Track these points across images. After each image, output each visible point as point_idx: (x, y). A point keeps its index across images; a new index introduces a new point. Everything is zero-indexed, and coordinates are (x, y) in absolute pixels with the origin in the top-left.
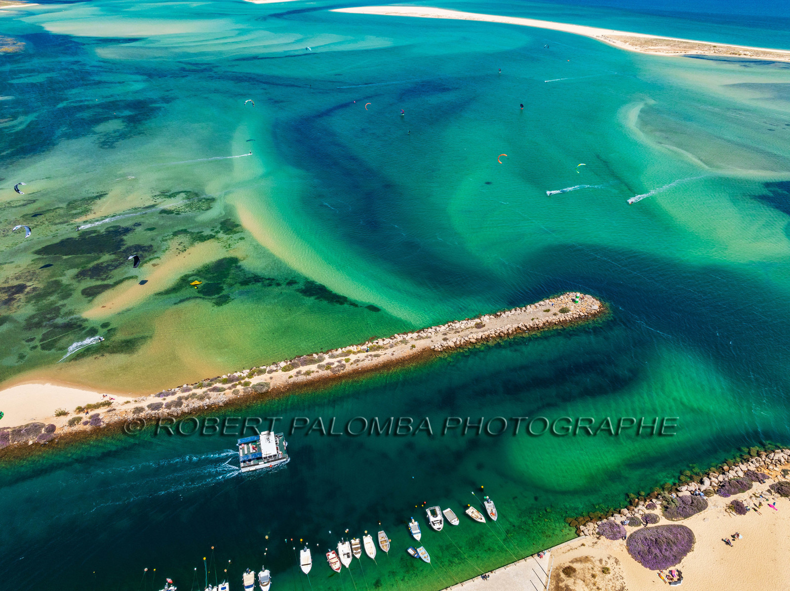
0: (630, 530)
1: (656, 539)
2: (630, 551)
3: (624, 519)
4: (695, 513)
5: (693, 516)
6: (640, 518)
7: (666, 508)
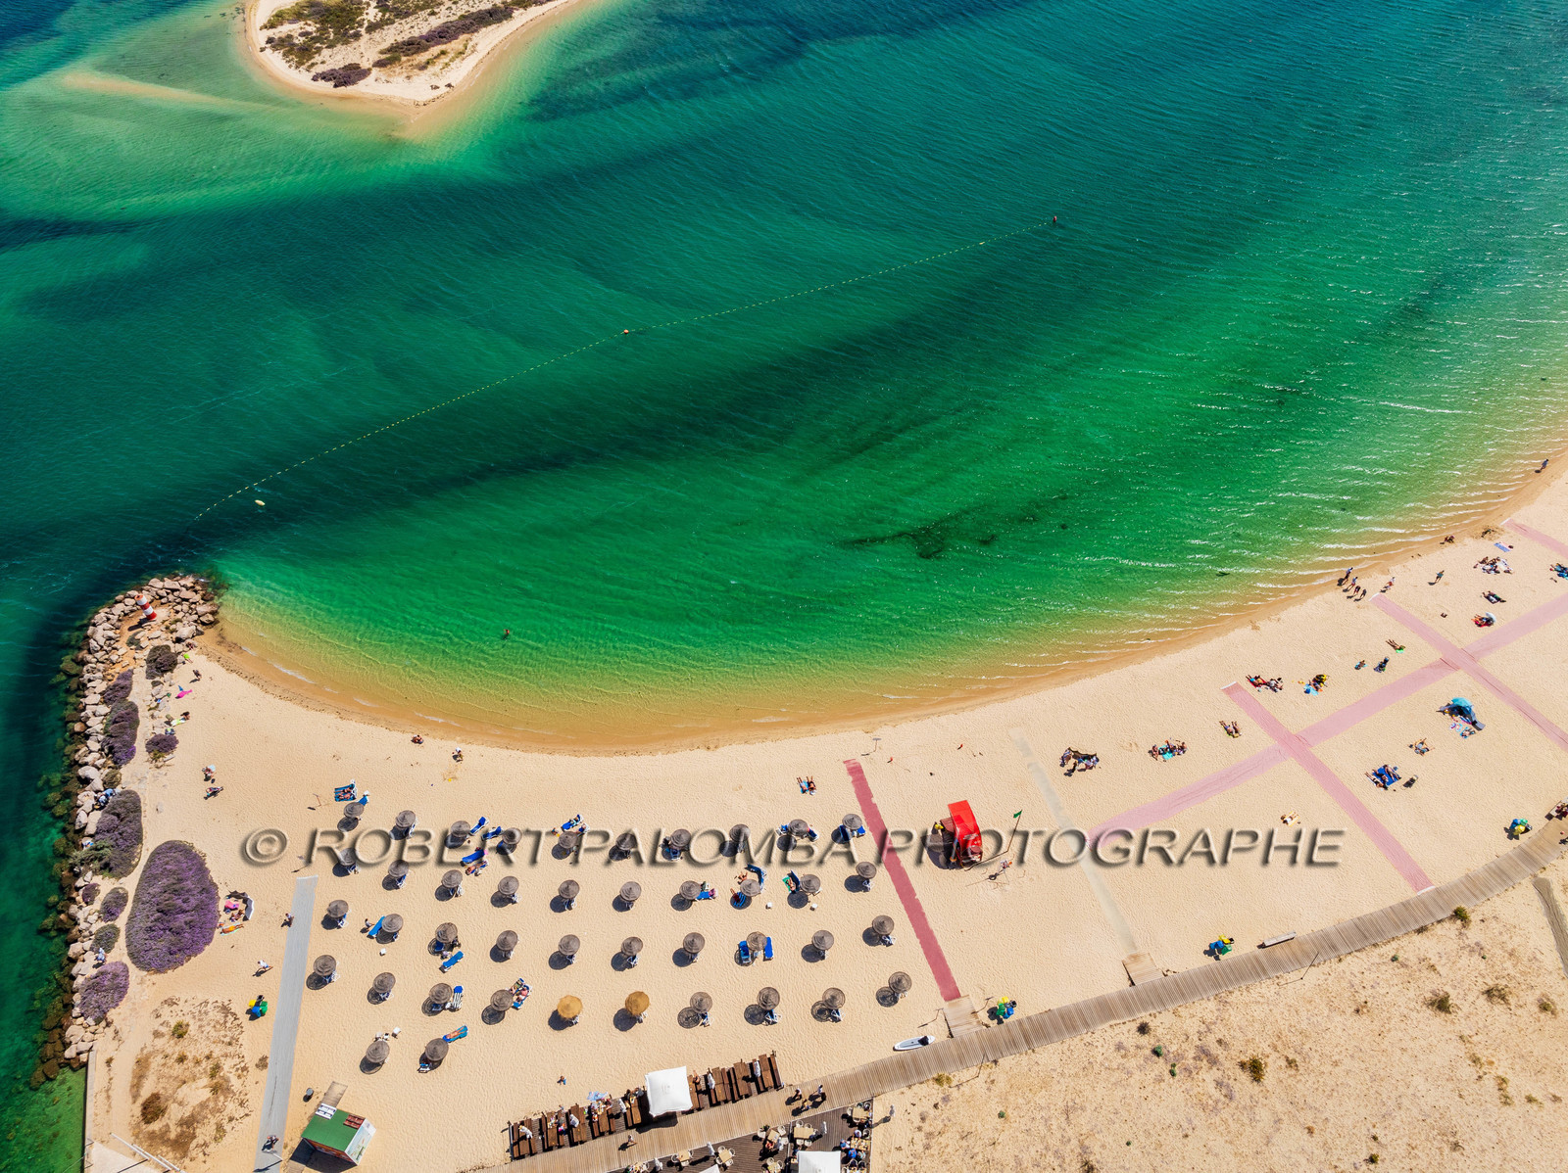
0: (119, 953)
1: (158, 911)
2: (160, 969)
3: (90, 958)
4: (139, 821)
5: (143, 826)
6: (103, 924)
7: (106, 868)
